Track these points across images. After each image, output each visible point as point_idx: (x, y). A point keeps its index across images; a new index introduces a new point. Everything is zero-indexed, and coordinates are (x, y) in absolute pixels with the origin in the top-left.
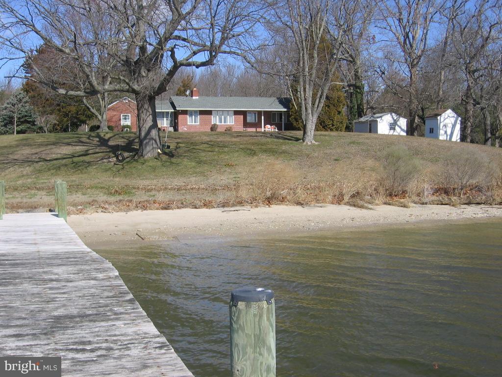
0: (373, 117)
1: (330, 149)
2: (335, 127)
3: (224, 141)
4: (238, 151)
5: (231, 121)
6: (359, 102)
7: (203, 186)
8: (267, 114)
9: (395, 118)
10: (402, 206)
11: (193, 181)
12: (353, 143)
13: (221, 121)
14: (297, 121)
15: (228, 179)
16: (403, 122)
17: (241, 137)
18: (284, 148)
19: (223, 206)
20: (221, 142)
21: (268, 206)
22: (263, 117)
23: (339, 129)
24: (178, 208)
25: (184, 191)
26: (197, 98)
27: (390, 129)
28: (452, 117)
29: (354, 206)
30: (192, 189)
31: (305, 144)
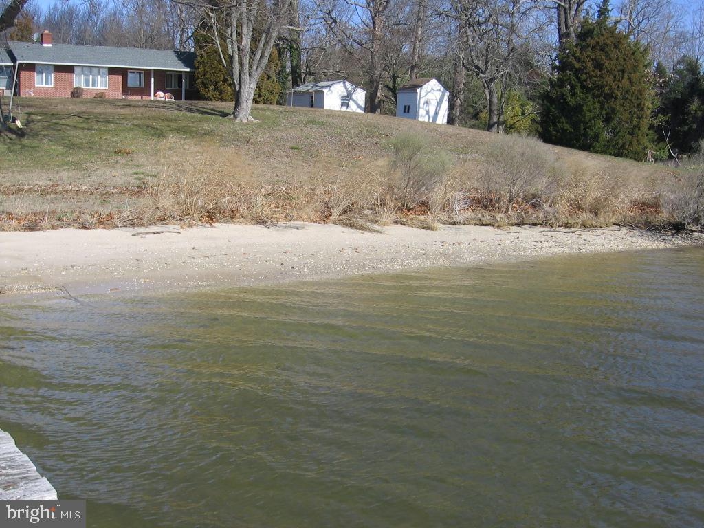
0: (317, 86)
1: (279, 130)
2: (262, 98)
3: (104, 114)
4: (131, 130)
5: (103, 83)
6: (295, 63)
7: (84, 187)
8: (159, 74)
9: (350, 89)
10: (423, 228)
11: (65, 178)
12: (313, 122)
13: (87, 83)
14: (206, 88)
15: (124, 175)
16: (360, 96)
17: (132, 109)
18: (206, 126)
19: (133, 225)
20: (101, 114)
21: (208, 225)
22: (153, 80)
23: (269, 102)
24: (54, 227)
25: (53, 196)
26: (50, 45)
27: (342, 105)
28: (437, 90)
29: (351, 226)
30: (67, 191)
31: (238, 121)
